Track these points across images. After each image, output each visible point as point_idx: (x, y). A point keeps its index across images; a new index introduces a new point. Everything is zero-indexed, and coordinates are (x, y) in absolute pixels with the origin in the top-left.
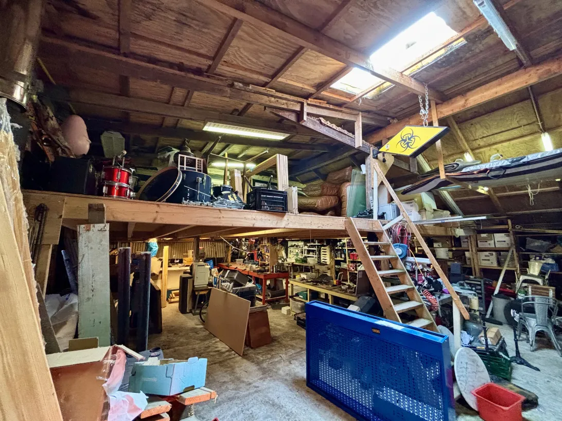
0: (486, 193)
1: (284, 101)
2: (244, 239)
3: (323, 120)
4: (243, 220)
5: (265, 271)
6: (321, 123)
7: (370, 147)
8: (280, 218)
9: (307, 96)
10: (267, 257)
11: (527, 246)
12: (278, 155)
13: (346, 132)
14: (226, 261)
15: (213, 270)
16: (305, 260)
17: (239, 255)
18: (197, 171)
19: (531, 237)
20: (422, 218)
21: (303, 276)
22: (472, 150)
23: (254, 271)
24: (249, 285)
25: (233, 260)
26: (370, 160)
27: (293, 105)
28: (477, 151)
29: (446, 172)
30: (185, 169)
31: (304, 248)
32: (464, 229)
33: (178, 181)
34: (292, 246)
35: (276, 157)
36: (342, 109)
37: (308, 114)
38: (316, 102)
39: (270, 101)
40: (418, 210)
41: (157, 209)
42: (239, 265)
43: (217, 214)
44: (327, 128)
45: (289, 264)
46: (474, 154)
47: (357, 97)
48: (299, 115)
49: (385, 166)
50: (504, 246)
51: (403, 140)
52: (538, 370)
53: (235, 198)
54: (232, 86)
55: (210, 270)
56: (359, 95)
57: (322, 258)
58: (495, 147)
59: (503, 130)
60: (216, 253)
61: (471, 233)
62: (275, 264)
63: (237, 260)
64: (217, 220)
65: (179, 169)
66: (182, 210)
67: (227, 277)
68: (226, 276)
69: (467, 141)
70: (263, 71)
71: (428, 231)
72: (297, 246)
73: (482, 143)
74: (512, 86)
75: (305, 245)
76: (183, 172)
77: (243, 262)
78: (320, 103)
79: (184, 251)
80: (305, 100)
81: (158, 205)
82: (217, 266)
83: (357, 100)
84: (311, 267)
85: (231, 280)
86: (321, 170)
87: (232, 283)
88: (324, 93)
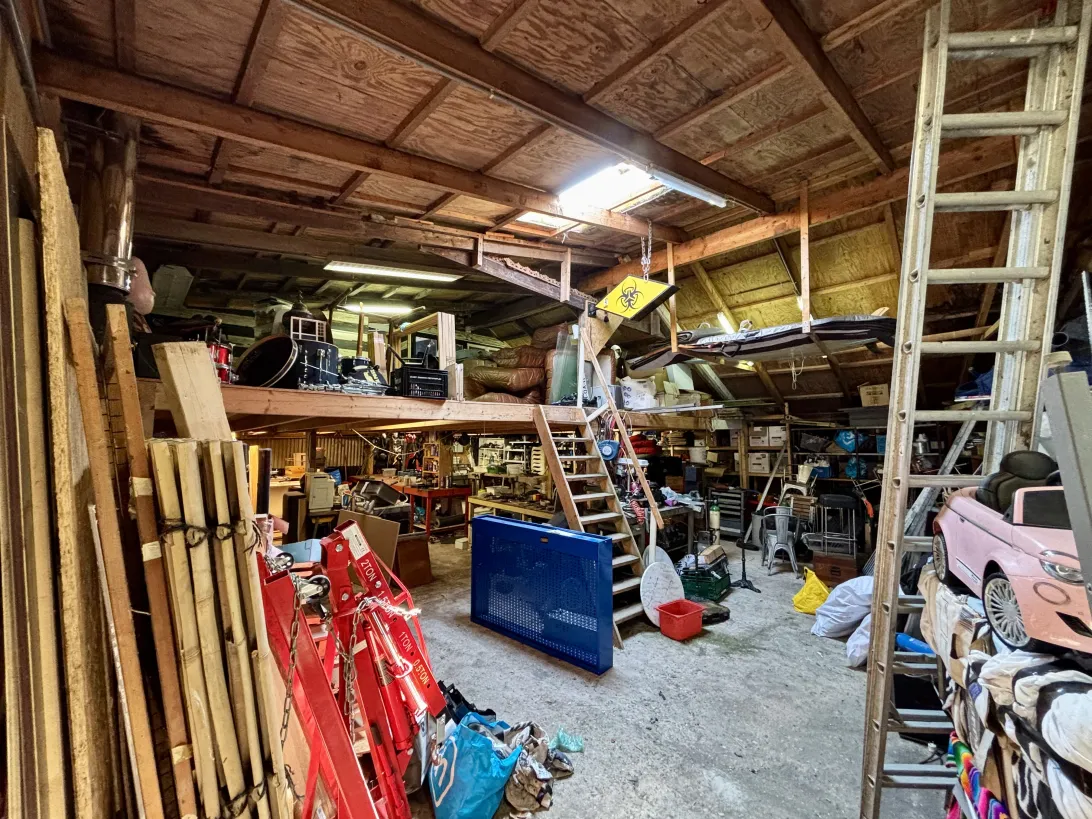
0: (751, 369)
1: (448, 237)
2: (396, 434)
3: (509, 262)
4: (383, 410)
5: (432, 485)
6: (507, 266)
7: (584, 300)
8: (437, 406)
9: (483, 230)
10: (435, 463)
11: (802, 443)
12: (439, 313)
13: (545, 278)
14: (365, 473)
15: (340, 487)
16: (502, 469)
17: (389, 462)
18: (317, 340)
19: (807, 432)
20: (660, 404)
21: (490, 490)
22: (730, 308)
23: (413, 487)
24: (400, 504)
25: (378, 470)
26: (585, 318)
27: (462, 241)
28: (737, 310)
29: (679, 343)
30: (300, 338)
31: (504, 450)
32: (727, 421)
33: (294, 355)
34: (486, 446)
35: (437, 316)
36: (539, 246)
37: (485, 254)
38: (497, 237)
39: (426, 238)
40: (655, 393)
41: (269, 397)
42: (388, 477)
43: (347, 402)
44: (516, 273)
45: (476, 476)
46: (733, 314)
47: (558, 232)
48: (472, 255)
49: (608, 328)
50: (778, 443)
51: (624, 295)
52: (759, 592)
53: (375, 376)
54: (368, 218)
55: (336, 487)
56: (564, 229)
57: (533, 465)
58: (754, 306)
59: (761, 285)
60: (346, 459)
61: (740, 426)
62: (447, 473)
63: (385, 470)
64: (347, 409)
65: (292, 337)
66: (301, 398)
67: (364, 492)
68: (363, 490)
69: (722, 295)
70: (413, 202)
71: (666, 423)
72: (493, 446)
73: (740, 299)
74: (750, 237)
75: (507, 444)
76: (299, 343)
77: (396, 474)
78: (504, 238)
79: (286, 456)
80: (480, 235)
81: (270, 391)
82: (349, 480)
83: (561, 235)
84: (512, 479)
85: (371, 496)
86: (528, 321)
87: (373, 501)
88: (508, 227)
